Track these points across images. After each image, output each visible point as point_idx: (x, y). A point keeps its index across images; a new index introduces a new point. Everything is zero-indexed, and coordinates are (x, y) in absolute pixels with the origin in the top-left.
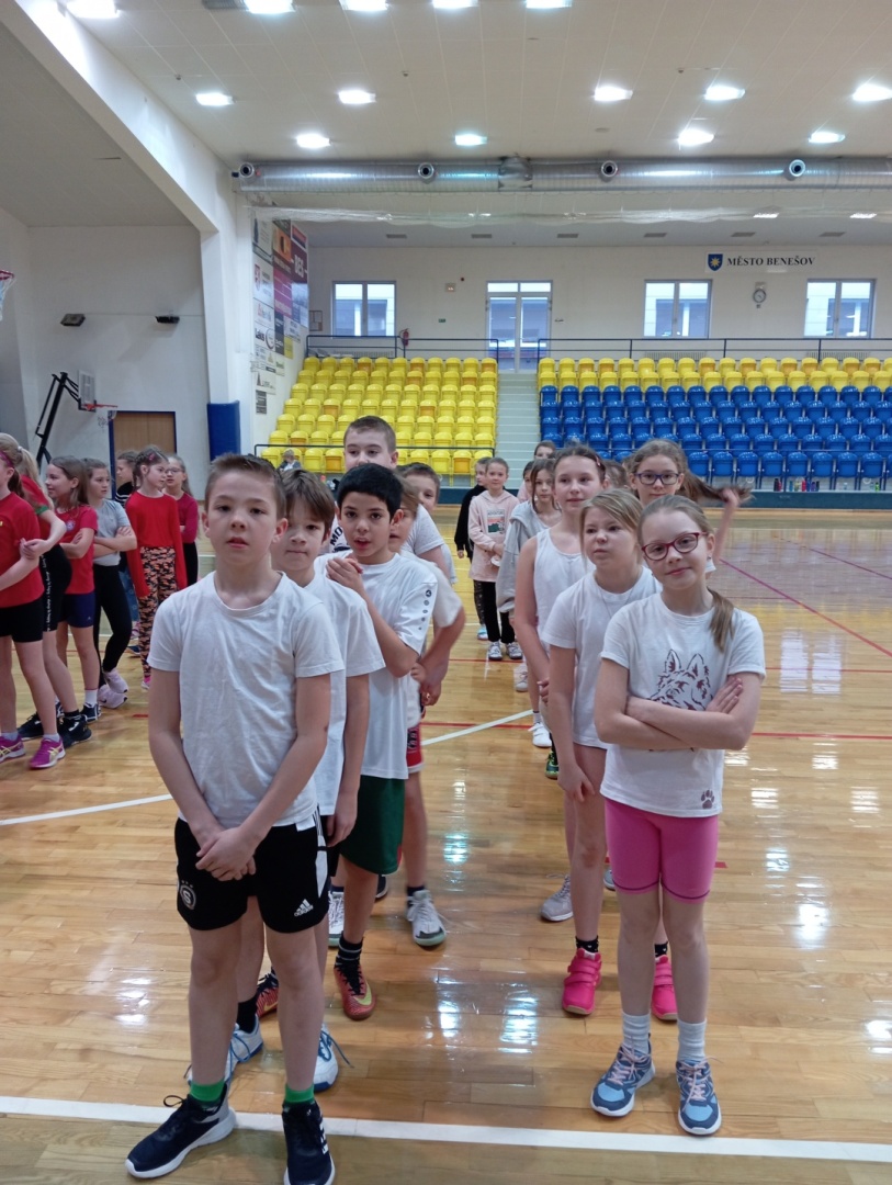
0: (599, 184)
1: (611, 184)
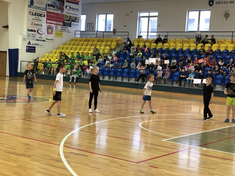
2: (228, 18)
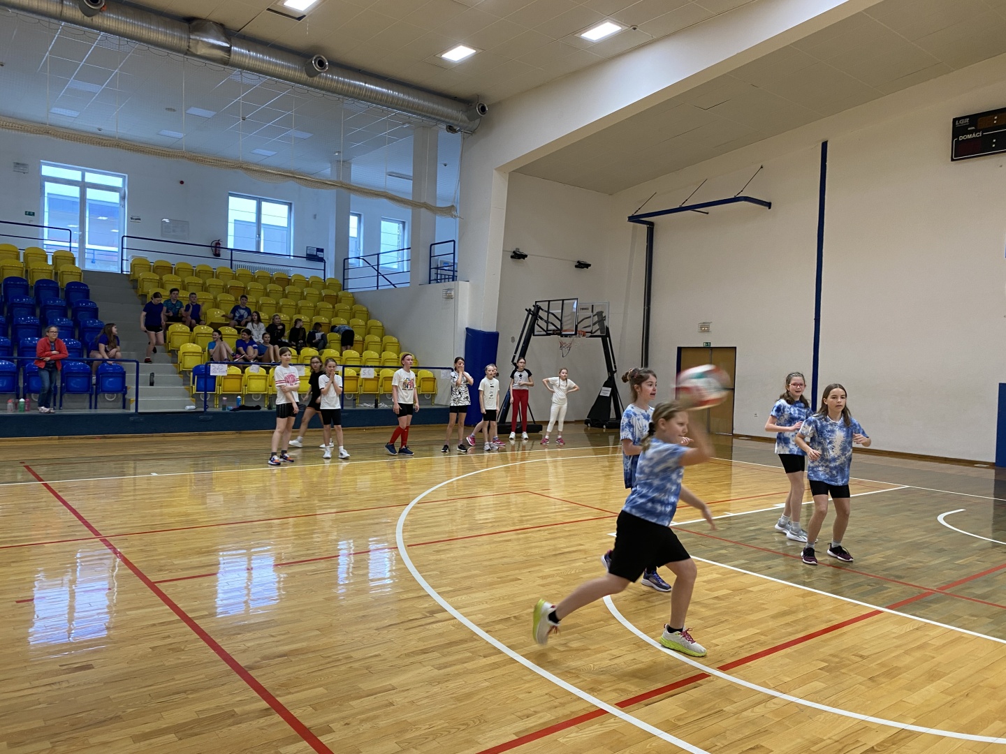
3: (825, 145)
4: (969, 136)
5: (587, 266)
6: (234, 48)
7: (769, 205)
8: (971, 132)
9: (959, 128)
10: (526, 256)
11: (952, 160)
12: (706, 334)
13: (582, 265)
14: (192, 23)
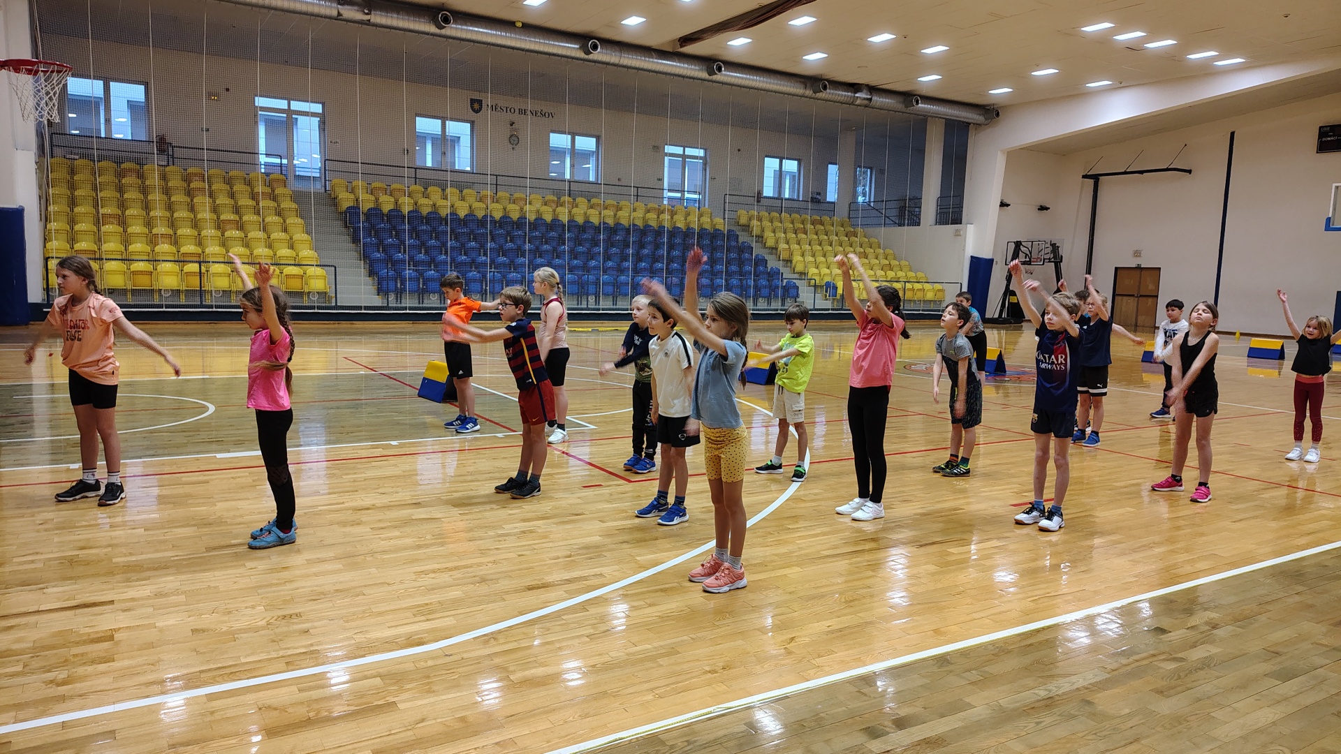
0: (432, 29)
1: (443, 32)
2: (516, 147)
3: (1232, 134)
4: (1329, 139)
5: (1047, 209)
6: (875, 98)
7: (1190, 172)
8: (1330, 136)
9: (1324, 132)
10: (1009, 205)
11: (1317, 153)
12: (1138, 258)
13: (1042, 208)
14: (855, 87)
